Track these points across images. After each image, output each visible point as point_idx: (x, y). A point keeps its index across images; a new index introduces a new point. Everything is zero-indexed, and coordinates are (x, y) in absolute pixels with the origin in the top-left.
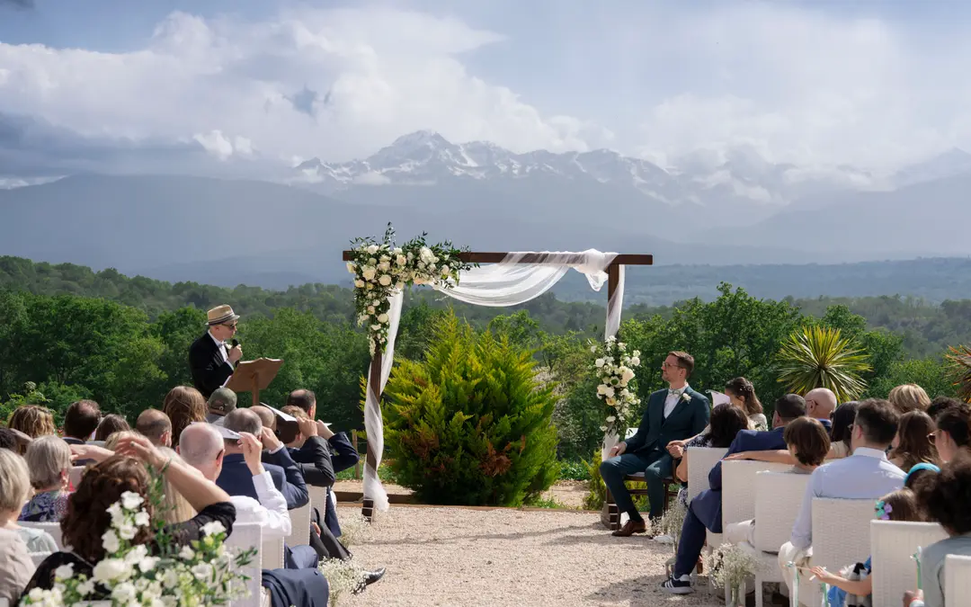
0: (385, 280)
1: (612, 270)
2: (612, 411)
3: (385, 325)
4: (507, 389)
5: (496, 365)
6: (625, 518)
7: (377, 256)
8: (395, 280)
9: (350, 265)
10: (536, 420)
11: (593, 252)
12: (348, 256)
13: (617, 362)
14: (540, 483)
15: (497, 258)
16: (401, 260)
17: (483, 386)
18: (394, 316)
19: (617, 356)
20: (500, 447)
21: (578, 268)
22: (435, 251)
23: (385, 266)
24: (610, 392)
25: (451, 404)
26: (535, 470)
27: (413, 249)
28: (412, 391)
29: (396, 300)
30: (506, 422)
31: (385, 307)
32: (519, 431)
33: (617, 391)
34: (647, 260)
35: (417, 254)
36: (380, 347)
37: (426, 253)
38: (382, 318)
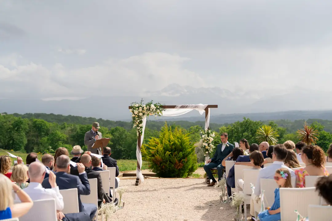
0: (141, 114)
1: (206, 110)
2: (207, 150)
3: (141, 127)
4: (181, 145)
5: (178, 138)
6: (211, 181)
7: (138, 107)
8: (144, 114)
9: (131, 110)
10: (189, 153)
11: (201, 105)
12: (130, 108)
13: (208, 136)
14: (192, 170)
15: (173, 107)
16: (145, 108)
17: (174, 144)
18: (144, 125)
19: (208, 134)
20: (180, 161)
21: (197, 109)
22: (155, 105)
23: (140, 110)
24: (206, 145)
25: (165, 149)
26: (190, 167)
27: (149, 105)
28: (155, 146)
29: (144, 120)
30: (181, 154)
31: (141, 122)
32: (185, 156)
33: (209, 144)
34: (216, 106)
35: (150, 106)
36: (140, 134)
37: (153, 106)
38: (140, 125)
